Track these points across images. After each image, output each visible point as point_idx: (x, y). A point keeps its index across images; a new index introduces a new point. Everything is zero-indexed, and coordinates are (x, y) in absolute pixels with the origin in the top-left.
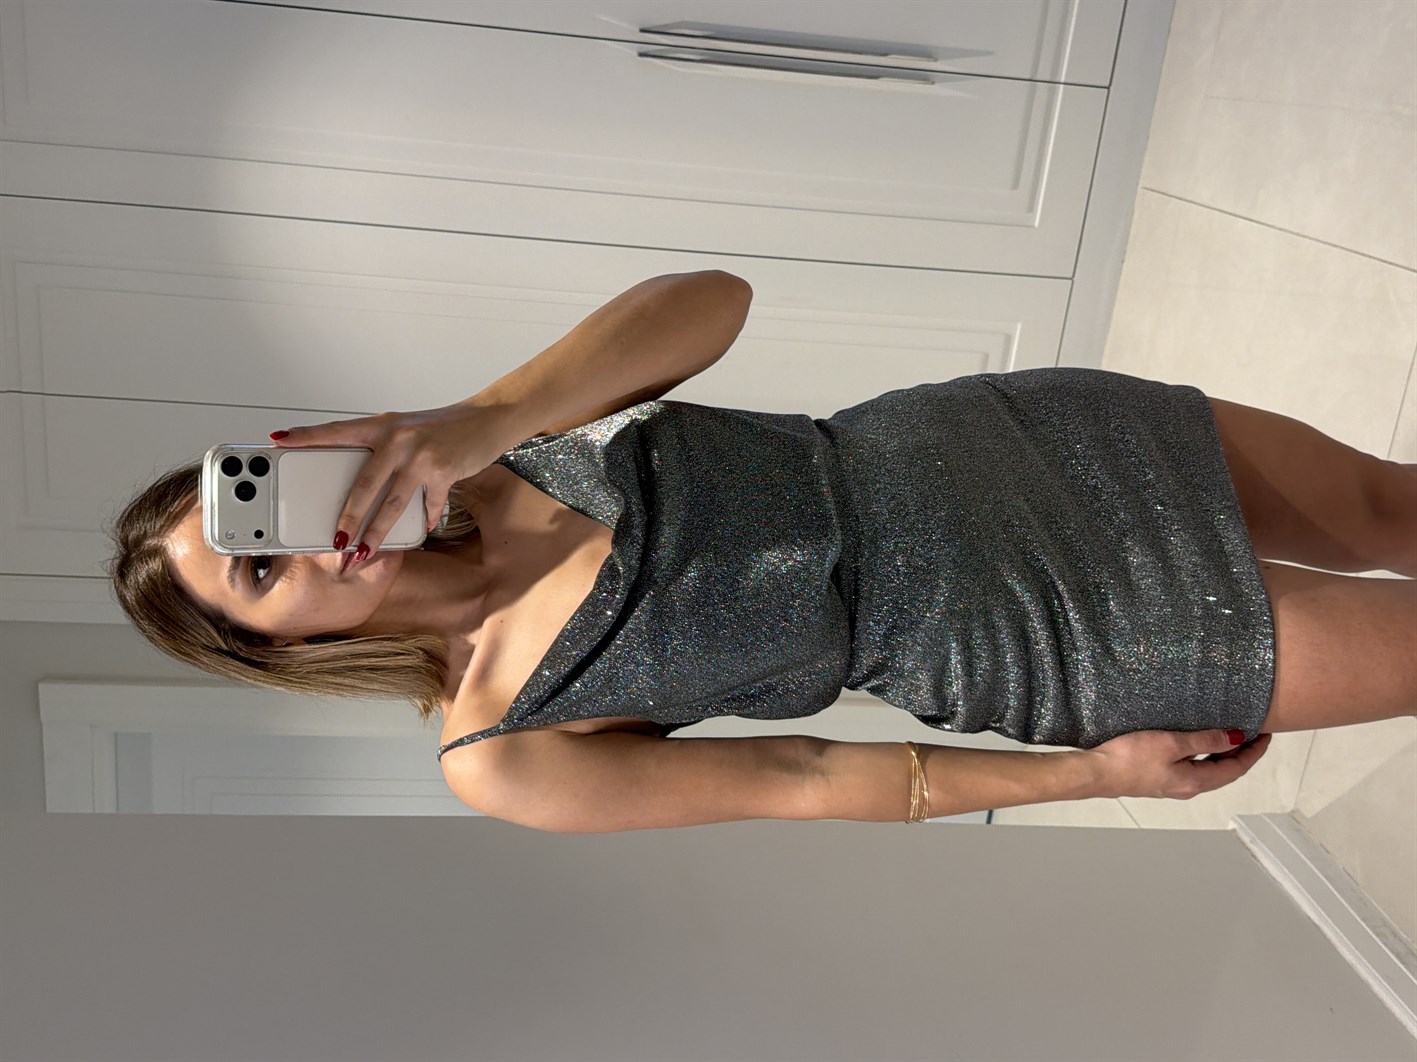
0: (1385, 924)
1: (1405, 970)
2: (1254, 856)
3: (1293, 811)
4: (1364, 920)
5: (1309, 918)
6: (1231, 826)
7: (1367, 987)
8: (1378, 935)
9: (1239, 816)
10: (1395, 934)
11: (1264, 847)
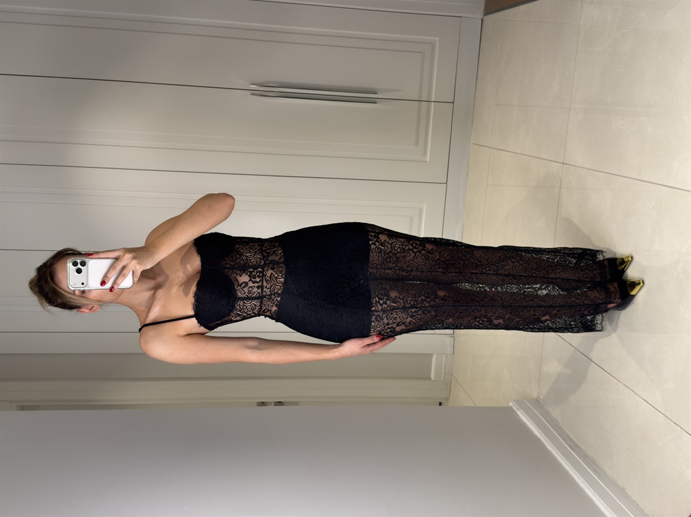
0: (568, 436)
1: (572, 452)
2: (518, 415)
3: (537, 397)
4: (559, 435)
5: (537, 436)
6: (511, 404)
7: (555, 459)
8: (563, 440)
9: (514, 401)
10: (571, 440)
11: (522, 411)
